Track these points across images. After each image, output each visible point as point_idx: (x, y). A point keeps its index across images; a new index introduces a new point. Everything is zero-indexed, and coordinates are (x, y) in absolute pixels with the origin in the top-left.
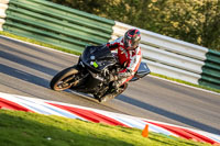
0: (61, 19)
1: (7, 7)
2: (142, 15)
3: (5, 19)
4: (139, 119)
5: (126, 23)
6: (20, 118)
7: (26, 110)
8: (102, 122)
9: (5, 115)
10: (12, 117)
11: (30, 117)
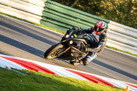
0: (76, 18)
1: (43, 9)
2: (127, 17)
3: (42, 17)
4: (123, 82)
5: (117, 22)
6: (50, 78)
7: (53, 73)
8: (100, 83)
9: (40, 76)
10: (45, 77)
11: (55, 78)
